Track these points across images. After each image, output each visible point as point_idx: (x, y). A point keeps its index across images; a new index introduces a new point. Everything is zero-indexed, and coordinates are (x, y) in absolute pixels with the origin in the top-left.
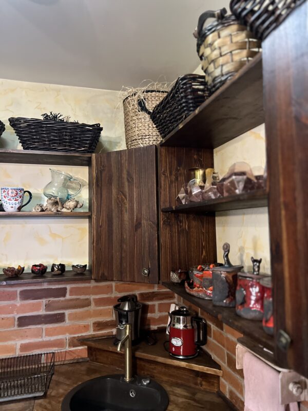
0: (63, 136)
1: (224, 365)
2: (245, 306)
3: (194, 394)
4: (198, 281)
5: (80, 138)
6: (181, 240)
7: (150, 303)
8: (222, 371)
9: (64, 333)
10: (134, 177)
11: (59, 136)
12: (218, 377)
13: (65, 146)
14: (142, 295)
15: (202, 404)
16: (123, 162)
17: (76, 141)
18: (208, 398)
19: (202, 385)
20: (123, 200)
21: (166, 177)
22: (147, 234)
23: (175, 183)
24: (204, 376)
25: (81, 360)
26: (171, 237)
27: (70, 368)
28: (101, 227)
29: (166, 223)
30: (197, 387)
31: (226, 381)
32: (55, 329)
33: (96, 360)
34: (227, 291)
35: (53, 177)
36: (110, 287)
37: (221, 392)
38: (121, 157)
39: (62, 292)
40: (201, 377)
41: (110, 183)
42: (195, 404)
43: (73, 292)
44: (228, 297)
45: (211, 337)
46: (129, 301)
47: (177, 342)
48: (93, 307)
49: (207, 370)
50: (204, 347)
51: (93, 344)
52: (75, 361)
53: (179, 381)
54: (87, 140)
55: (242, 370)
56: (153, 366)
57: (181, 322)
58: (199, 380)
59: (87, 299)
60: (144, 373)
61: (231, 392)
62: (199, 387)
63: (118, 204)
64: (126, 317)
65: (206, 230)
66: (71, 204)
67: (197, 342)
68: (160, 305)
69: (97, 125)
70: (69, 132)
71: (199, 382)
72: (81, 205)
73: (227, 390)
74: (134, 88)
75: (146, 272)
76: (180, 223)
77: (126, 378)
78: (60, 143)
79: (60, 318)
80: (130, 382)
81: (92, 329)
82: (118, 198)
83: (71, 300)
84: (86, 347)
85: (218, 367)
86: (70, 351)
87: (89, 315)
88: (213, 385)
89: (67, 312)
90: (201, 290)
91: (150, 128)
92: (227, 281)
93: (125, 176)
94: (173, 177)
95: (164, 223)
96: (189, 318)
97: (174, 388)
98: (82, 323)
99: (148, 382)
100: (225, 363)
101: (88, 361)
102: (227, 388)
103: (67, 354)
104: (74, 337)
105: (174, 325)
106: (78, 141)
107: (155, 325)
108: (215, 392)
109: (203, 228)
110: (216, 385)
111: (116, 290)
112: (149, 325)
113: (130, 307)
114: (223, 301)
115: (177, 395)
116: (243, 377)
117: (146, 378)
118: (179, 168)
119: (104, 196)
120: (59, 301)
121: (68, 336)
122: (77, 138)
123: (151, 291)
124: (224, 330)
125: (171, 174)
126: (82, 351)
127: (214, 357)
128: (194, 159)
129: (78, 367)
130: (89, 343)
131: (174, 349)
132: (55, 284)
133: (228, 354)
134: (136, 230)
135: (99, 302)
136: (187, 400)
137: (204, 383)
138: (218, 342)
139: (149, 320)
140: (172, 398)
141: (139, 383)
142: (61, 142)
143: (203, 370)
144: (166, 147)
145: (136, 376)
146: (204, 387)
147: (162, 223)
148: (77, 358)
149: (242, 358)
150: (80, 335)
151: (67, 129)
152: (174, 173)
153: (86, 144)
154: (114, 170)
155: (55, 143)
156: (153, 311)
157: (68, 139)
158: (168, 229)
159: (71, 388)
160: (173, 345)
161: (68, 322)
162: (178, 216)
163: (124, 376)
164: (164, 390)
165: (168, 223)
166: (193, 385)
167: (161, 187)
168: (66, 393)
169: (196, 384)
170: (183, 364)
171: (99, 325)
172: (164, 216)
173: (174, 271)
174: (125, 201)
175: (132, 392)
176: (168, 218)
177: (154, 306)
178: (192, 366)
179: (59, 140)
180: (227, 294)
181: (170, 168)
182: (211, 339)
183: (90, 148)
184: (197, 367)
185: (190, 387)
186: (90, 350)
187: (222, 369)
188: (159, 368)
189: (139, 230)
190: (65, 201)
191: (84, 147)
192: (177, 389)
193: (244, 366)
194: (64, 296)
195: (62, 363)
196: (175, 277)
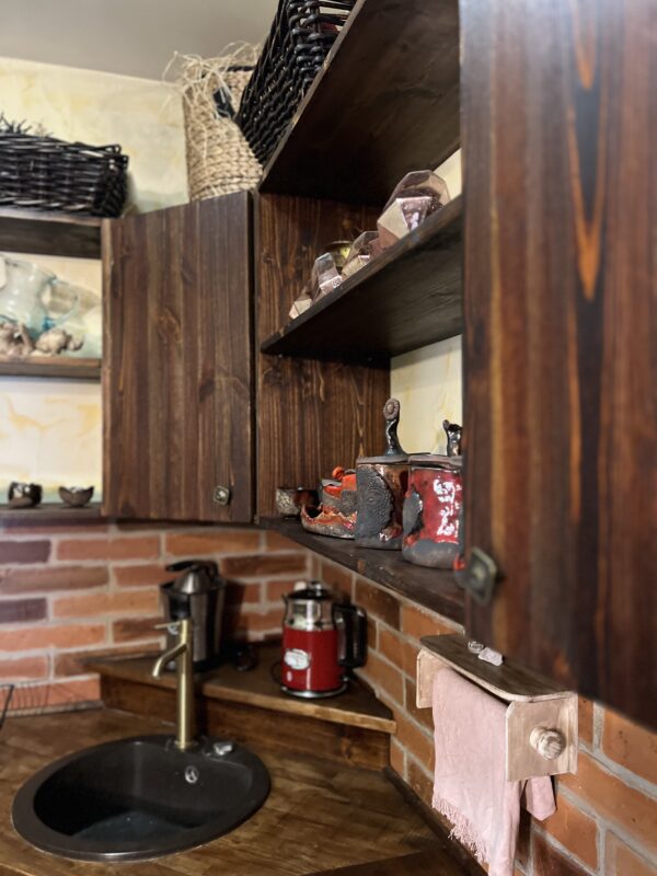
0: (28, 171)
1: (400, 709)
2: (423, 535)
3: (333, 775)
4: (331, 503)
5: (71, 178)
6: (308, 421)
7: (247, 580)
8: (394, 723)
9: (43, 645)
10: (198, 270)
11: (21, 173)
12: (387, 736)
13: (36, 197)
14: (229, 562)
15: (346, 795)
16: (172, 235)
17: (63, 186)
18: (361, 782)
19: (350, 755)
20: (171, 329)
21: (272, 267)
22: (226, 408)
23: (295, 284)
24: (357, 734)
25: (83, 706)
26: (284, 413)
27: (56, 723)
28: (121, 394)
29: (272, 380)
30: (340, 759)
31: (404, 744)
32: (22, 635)
33: (120, 705)
34: (388, 511)
35: (8, 274)
36: (155, 542)
37: (392, 768)
38: (168, 223)
39: (41, 552)
40: (349, 737)
41: (143, 288)
42: (330, 795)
43: (64, 551)
44: (389, 524)
45: (374, 647)
46: (196, 572)
47: (297, 660)
48: (113, 587)
49: (363, 721)
50: (358, 671)
51: (111, 670)
52: (70, 708)
53: (302, 749)
54: (91, 185)
55: (430, 710)
56: (243, 716)
57: (309, 613)
58: (345, 743)
59: (99, 569)
60: (223, 732)
61: (413, 768)
62: (345, 759)
63: (161, 338)
64: (186, 606)
65: (368, 401)
66: (51, 339)
67: (343, 661)
68: (272, 585)
69: (113, 147)
70: (45, 163)
71: (344, 748)
72: (78, 343)
73: (405, 764)
74: (204, 58)
75: (222, 494)
76: (306, 381)
77: (179, 740)
78: (23, 190)
79: (34, 611)
80: (188, 749)
81: (110, 635)
82: (161, 322)
83: (63, 570)
84: (96, 676)
85: (387, 712)
86: (60, 685)
87: (105, 605)
88: (375, 754)
89: (52, 597)
90: (333, 518)
91: (243, 159)
92: (388, 487)
93: (176, 268)
94: (291, 270)
95: (266, 381)
96: (328, 605)
97: (287, 762)
98: (87, 622)
99: (228, 748)
100: (401, 703)
101: (100, 708)
102: (405, 759)
103: (51, 692)
104: (69, 655)
105: (292, 622)
106: (69, 186)
107: (258, 629)
108: (380, 770)
109: (361, 394)
110: (382, 754)
111: (169, 548)
112: (245, 629)
113: (197, 585)
114: (377, 535)
115: (292, 776)
116: (432, 726)
117: (223, 741)
118: (304, 249)
119: (129, 320)
120: (31, 572)
121: (53, 652)
122: (64, 178)
123: (251, 553)
124: (402, 629)
125: (284, 261)
126: (86, 685)
127: (380, 692)
128: (343, 227)
129: (76, 719)
130: (103, 666)
131: (289, 677)
132: (21, 533)
133: (407, 681)
134: (202, 399)
135: (127, 576)
136: (313, 788)
137: (355, 751)
138: (390, 657)
139: (246, 618)
140: (279, 783)
141: (207, 752)
142: (25, 187)
143: (354, 721)
144: (275, 196)
145: (204, 737)
146: (357, 759)
147: (260, 380)
148: (74, 700)
149: (432, 682)
150: (81, 649)
151: (39, 154)
152: (292, 259)
153: (88, 193)
154: (153, 256)
155: (11, 189)
156: (255, 598)
157: (44, 180)
158: (277, 394)
159: (46, 764)
160: (289, 668)
161: (52, 620)
162: (301, 365)
163: (175, 737)
164: (264, 766)
165: (274, 380)
166: (329, 755)
167: (260, 293)
168: (33, 772)
169: (339, 753)
170: (310, 709)
171: (128, 629)
172: (266, 363)
173: (284, 488)
174: (178, 330)
175: (190, 772)
176: (276, 369)
177: (256, 587)
178: (328, 712)
179: (22, 181)
180: (387, 518)
181: (283, 248)
182: (375, 653)
183: (97, 203)
184: (339, 715)
185: (324, 760)
186: (107, 683)
187: (395, 716)
188: (256, 720)
189: (209, 399)
190: (40, 334)
191: (84, 201)
192: (293, 763)
193: (434, 699)
194: (44, 558)
195: (39, 711)
196: (285, 501)
